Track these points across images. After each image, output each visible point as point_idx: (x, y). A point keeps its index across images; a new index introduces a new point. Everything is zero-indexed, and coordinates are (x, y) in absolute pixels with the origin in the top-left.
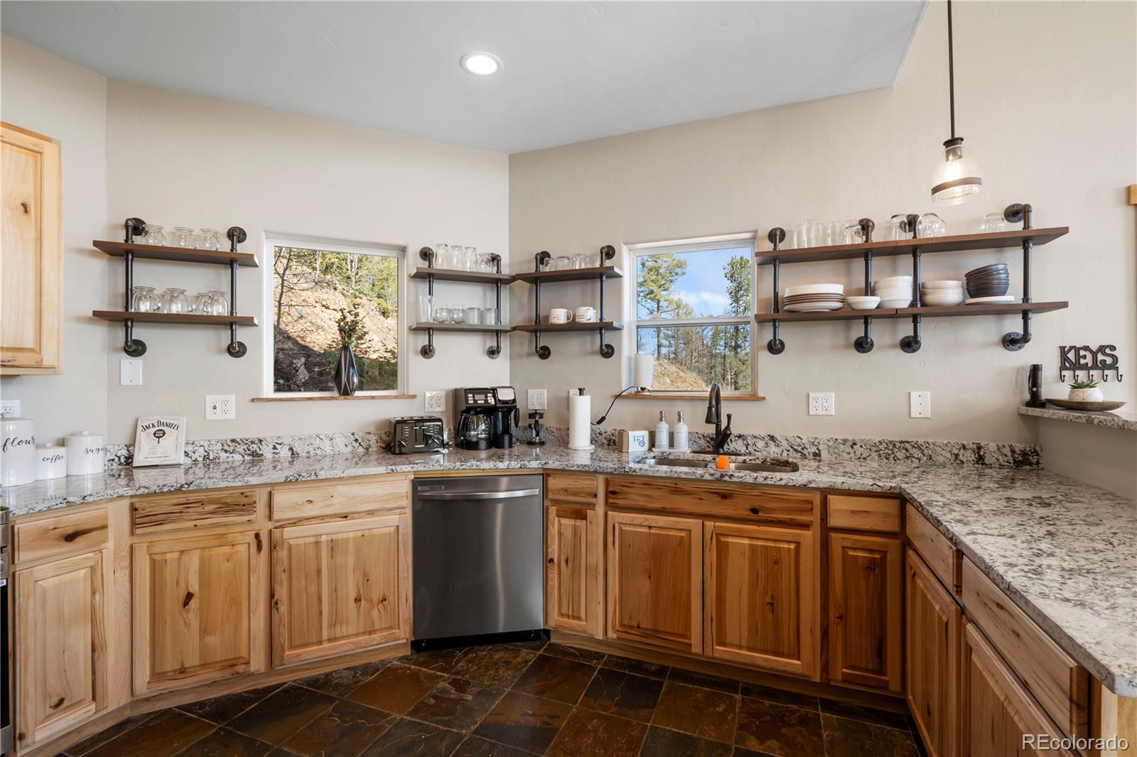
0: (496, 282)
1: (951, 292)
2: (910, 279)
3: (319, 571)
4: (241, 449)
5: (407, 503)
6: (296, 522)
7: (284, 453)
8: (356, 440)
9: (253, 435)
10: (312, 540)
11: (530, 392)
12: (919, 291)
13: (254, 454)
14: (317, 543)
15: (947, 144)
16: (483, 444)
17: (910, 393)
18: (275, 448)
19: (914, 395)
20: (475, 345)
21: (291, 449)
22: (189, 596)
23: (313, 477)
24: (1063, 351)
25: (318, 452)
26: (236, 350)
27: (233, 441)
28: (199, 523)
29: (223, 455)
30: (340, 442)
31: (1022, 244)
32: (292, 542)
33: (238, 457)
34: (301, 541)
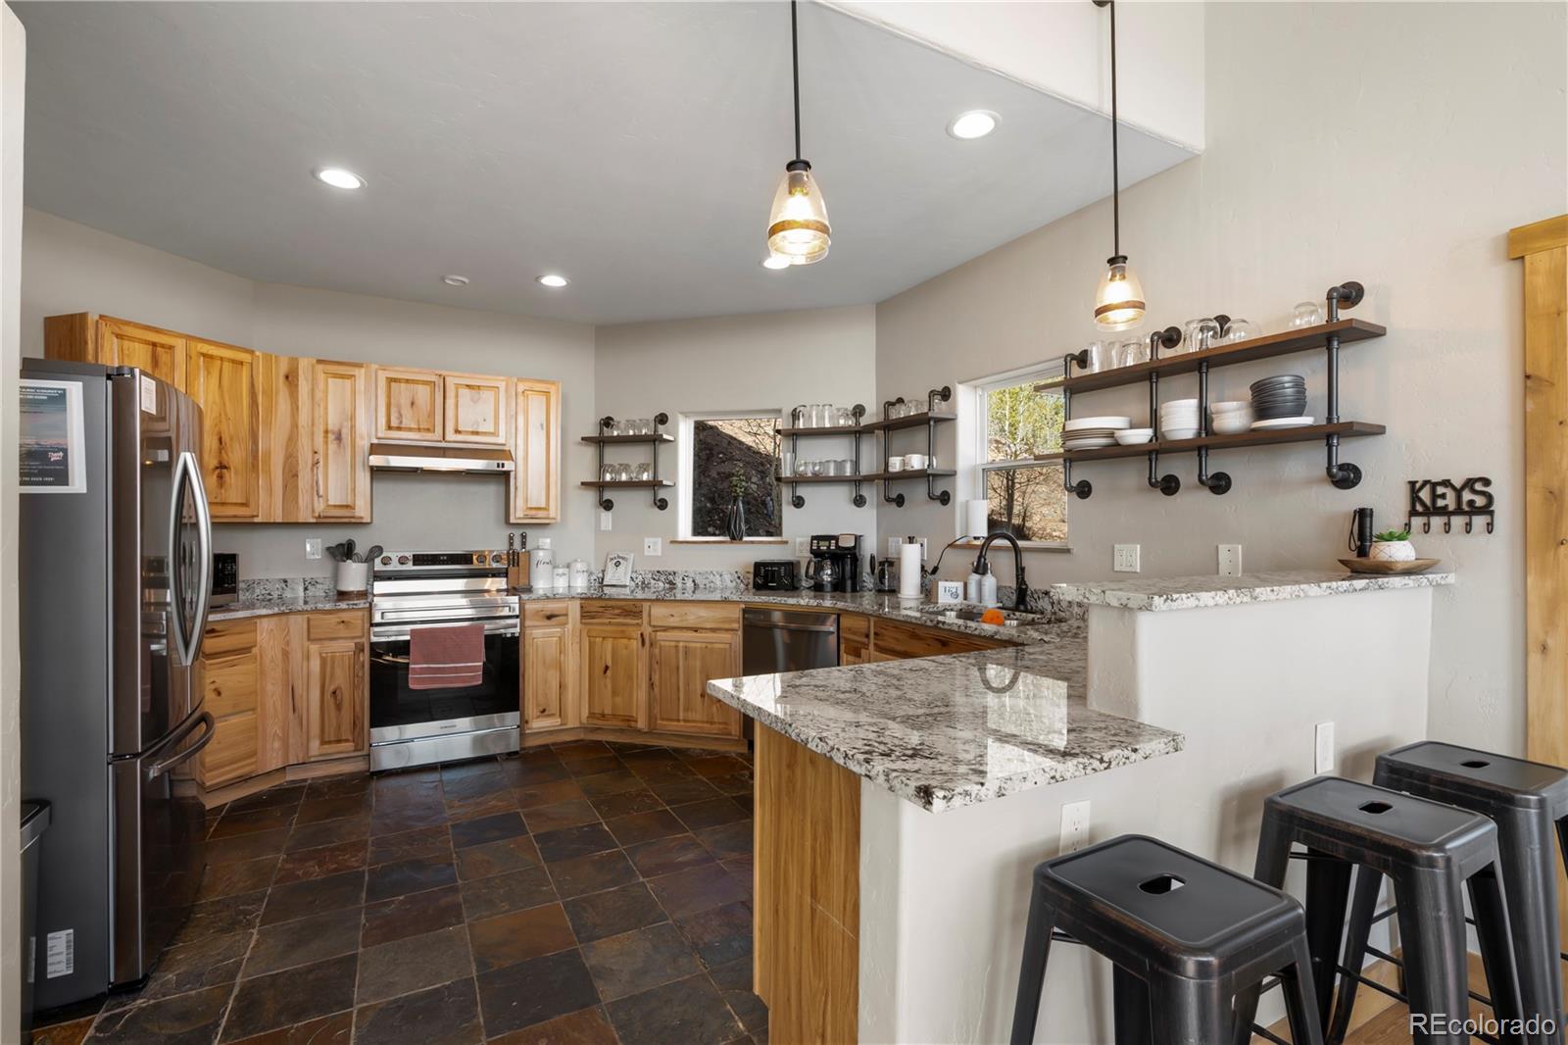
0: (857, 433)
1: (1233, 416)
2: (1193, 403)
3: (678, 668)
4: (663, 578)
5: (738, 626)
6: (666, 629)
7: (690, 584)
8: (739, 578)
9: (671, 569)
10: (673, 644)
11: (890, 539)
12: (1205, 417)
13: (671, 583)
14: (677, 647)
15: (1112, 261)
16: (828, 587)
17: (1217, 547)
18: (683, 579)
19: (1223, 549)
20: (842, 494)
21: (694, 581)
22: (607, 668)
23: (673, 598)
24: (1414, 488)
25: (712, 584)
26: (662, 505)
27: (658, 572)
28: (612, 621)
29: (653, 582)
30: (727, 578)
31: (1326, 343)
32: (662, 643)
33: (661, 584)
34: (667, 643)
